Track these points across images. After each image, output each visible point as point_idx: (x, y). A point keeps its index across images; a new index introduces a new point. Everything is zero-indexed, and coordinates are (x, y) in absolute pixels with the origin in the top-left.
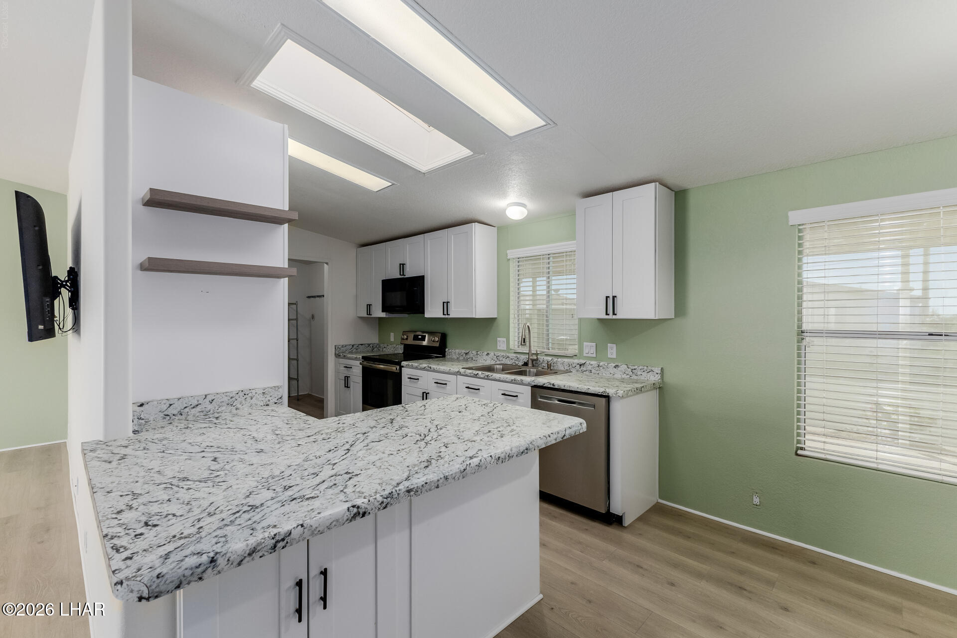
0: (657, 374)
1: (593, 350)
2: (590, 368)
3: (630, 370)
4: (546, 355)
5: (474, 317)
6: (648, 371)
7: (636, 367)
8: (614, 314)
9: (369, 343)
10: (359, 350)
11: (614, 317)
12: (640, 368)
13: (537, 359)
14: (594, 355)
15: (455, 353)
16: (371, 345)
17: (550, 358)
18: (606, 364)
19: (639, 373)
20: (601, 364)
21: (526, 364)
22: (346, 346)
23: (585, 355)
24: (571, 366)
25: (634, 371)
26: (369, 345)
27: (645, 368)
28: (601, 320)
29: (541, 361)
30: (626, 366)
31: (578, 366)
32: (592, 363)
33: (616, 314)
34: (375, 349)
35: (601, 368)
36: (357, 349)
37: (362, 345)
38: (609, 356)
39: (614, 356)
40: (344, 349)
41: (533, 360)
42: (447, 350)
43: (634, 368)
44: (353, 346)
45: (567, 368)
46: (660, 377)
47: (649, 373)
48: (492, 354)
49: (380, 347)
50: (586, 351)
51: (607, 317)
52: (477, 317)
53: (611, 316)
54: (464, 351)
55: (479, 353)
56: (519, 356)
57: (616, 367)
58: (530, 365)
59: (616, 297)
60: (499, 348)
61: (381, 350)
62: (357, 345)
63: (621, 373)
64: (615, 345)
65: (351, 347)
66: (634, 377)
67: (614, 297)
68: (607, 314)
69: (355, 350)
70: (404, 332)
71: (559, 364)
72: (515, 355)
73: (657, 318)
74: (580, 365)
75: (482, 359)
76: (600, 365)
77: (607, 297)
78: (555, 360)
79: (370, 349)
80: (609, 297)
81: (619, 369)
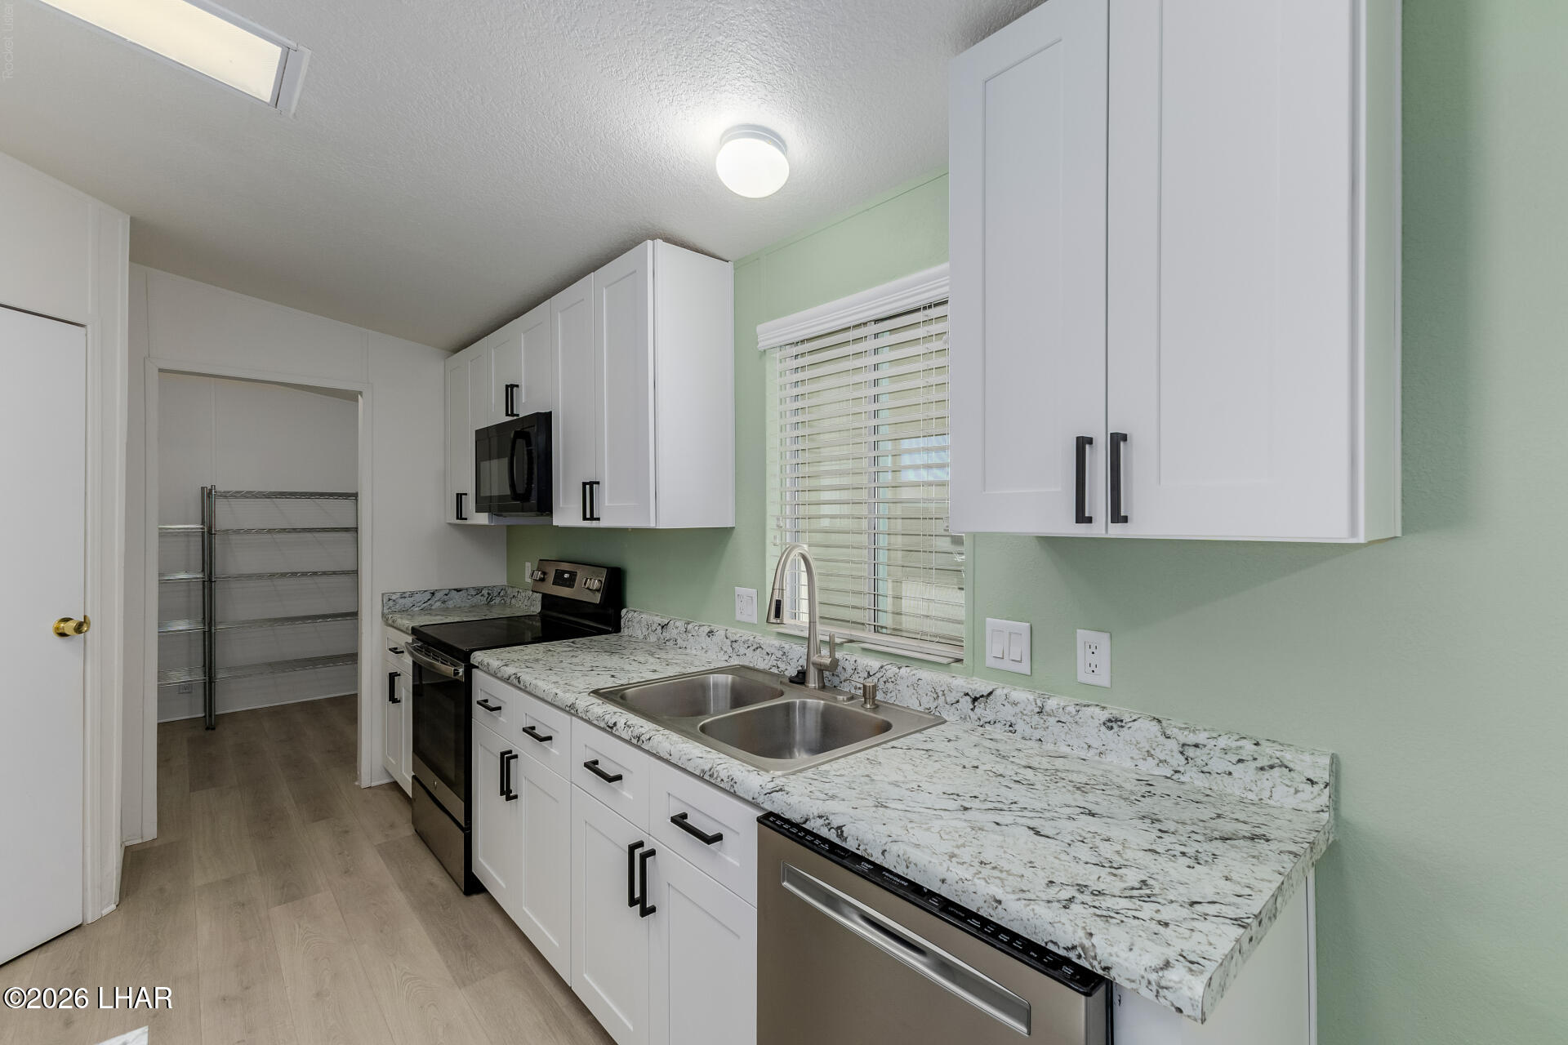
0: (1311, 782)
1: (1021, 648)
2: (1007, 713)
3: (1173, 745)
4: (864, 649)
5: (652, 525)
6: (1259, 764)
7: (1201, 738)
8: (1117, 517)
9: (481, 584)
10: (450, 604)
11: (1117, 531)
12: (1223, 742)
13: (835, 663)
14: (1025, 668)
15: (639, 622)
16: (485, 592)
17: (874, 663)
18: (1072, 709)
19: (1218, 765)
20: (1052, 704)
21: (800, 678)
22: (412, 595)
23: (990, 662)
24: (942, 699)
25: (1191, 752)
26: (479, 591)
27: (1248, 746)
28: (1051, 543)
29: (850, 671)
30: (1154, 728)
31: (966, 703)
32: (1019, 695)
33: (1125, 520)
34: (497, 600)
35: (1052, 720)
36: (444, 602)
37: (458, 590)
38: (1083, 676)
39: (1103, 678)
40: (408, 602)
41: (821, 669)
42: (624, 611)
43: (1192, 739)
44: (433, 594)
45: (928, 702)
46: (1324, 799)
47: (1267, 774)
48: (722, 633)
49: (506, 595)
50: (993, 648)
51: (1082, 530)
52: (661, 526)
53: (1101, 527)
54: (658, 620)
55: (690, 627)
56: (787, 646)
57: (1112, 723)
58: (813, 682)
59: (1124, 437)
60: (738, 617)
61: (508, 601)
62: (447, 592)
63: (1136, 754)
64: (1106, 636)
65: (428, 596)
66: (1193, 778)
67: (1117, 440)
68: (1082, 517)
69: (438, 604)
70: (541, 560)
71: (902, 686)
72: (777, 642)
73: (1361, 539)
74: (975, 700)
75: (699, 647)
76: (1047, 708)
77: (1083, 443)
78: (892, 670)
79: (480, 600)
80: (1090, 441)
81: (1124, 732)
